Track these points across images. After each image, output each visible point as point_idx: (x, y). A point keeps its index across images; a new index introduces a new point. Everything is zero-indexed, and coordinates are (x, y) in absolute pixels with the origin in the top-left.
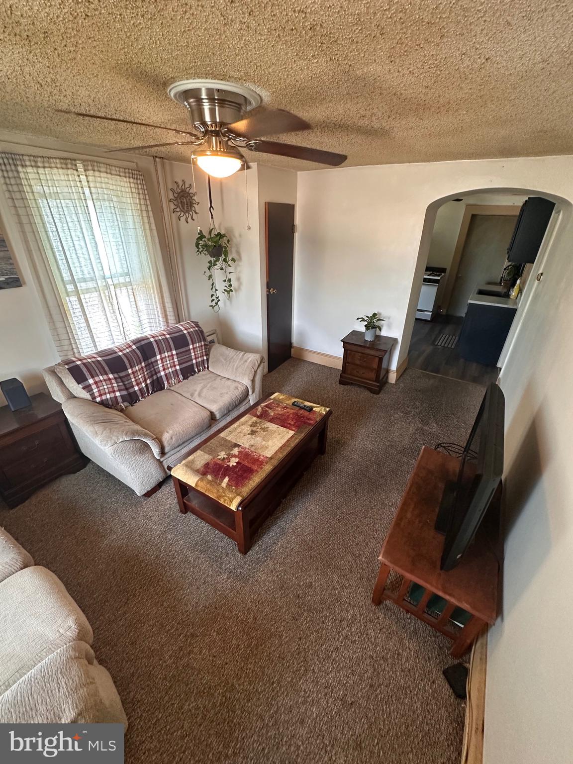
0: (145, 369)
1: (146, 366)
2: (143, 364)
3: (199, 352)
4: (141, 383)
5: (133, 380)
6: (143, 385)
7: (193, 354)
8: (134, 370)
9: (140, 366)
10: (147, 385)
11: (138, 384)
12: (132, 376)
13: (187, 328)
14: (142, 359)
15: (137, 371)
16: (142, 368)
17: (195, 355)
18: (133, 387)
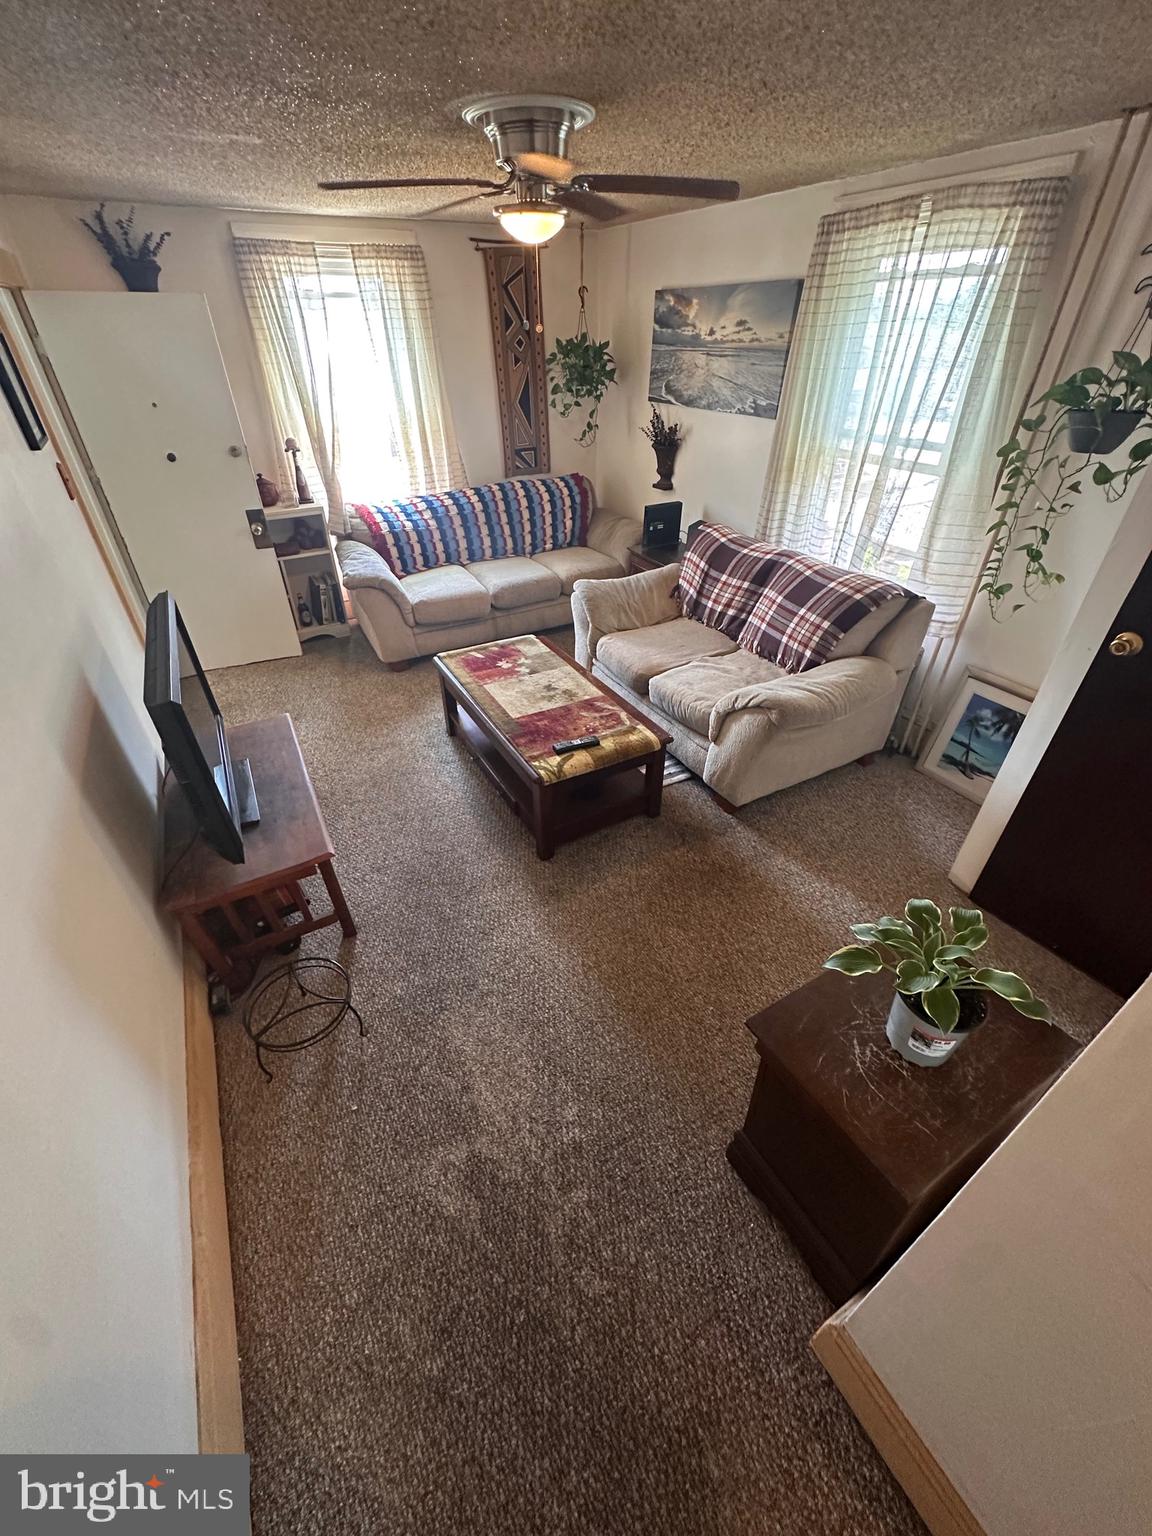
0: (741, 592)
1: (747, 590)
2: (746, 585)
3: (803, 632)
4: (719, 603)
5: (716, 591)
6: (719, 608)
7: (792, 625)
8: (729, 581)
9: (740, 582)
10: (722, 614)
11: (715, 601)
12: (719, 585)
13: (858, 587)
14: (750, 576)
15: (730, 585)
16: (739, 588)
17: (794, 629)
18: (709, 598)
